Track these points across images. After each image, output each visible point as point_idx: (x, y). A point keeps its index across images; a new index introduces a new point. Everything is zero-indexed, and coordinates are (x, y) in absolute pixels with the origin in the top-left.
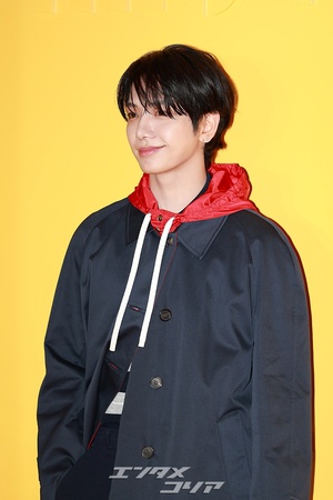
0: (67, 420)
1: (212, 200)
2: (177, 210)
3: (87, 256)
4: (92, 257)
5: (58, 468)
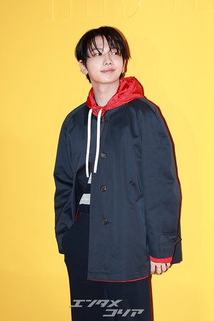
0: (65, 209)
1: (119, 97)
4: (70, 132)
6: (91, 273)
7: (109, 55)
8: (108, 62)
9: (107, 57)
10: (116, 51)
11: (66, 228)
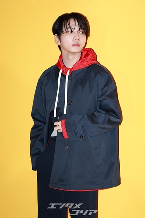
0: (38, 139)
1: (82, 62)
2: (71, 67)
3: (43, 85)
4: (45, 85)
5: (36, 154)
6: (53, 183)
7: (78, 33)
8: (77, 38)
9: (77, 34)
10: (83, 31)
11: (40, 151)
